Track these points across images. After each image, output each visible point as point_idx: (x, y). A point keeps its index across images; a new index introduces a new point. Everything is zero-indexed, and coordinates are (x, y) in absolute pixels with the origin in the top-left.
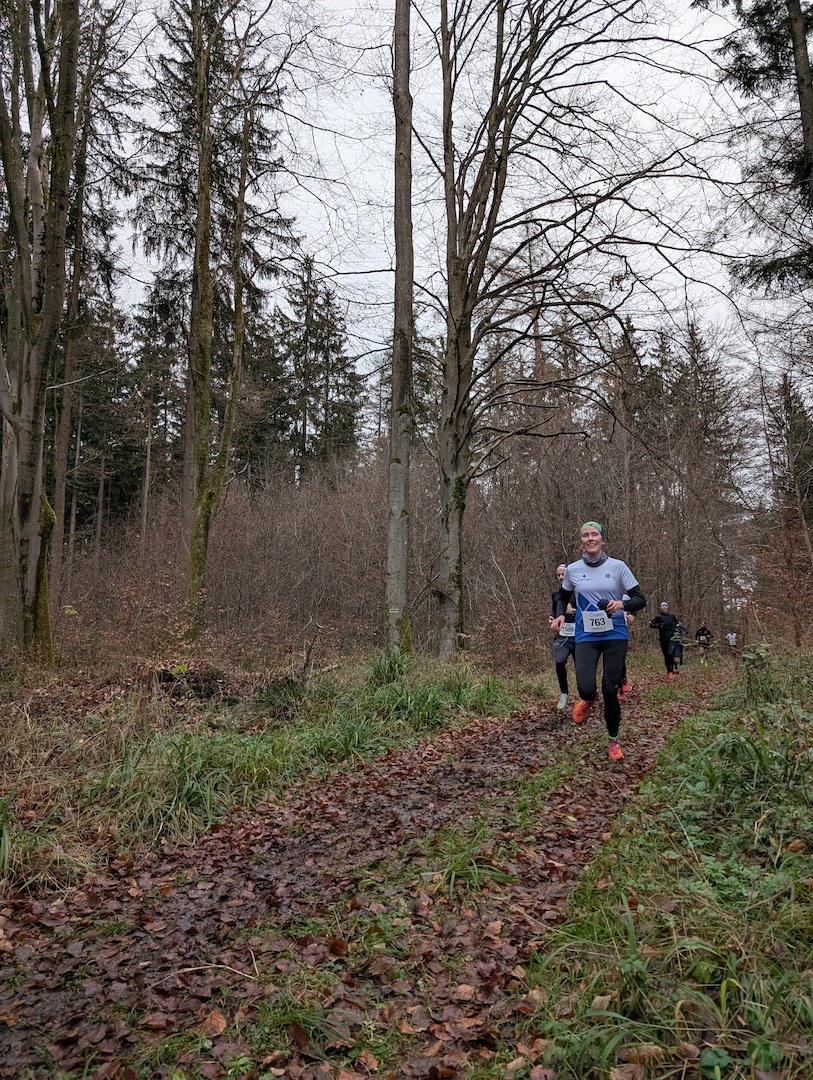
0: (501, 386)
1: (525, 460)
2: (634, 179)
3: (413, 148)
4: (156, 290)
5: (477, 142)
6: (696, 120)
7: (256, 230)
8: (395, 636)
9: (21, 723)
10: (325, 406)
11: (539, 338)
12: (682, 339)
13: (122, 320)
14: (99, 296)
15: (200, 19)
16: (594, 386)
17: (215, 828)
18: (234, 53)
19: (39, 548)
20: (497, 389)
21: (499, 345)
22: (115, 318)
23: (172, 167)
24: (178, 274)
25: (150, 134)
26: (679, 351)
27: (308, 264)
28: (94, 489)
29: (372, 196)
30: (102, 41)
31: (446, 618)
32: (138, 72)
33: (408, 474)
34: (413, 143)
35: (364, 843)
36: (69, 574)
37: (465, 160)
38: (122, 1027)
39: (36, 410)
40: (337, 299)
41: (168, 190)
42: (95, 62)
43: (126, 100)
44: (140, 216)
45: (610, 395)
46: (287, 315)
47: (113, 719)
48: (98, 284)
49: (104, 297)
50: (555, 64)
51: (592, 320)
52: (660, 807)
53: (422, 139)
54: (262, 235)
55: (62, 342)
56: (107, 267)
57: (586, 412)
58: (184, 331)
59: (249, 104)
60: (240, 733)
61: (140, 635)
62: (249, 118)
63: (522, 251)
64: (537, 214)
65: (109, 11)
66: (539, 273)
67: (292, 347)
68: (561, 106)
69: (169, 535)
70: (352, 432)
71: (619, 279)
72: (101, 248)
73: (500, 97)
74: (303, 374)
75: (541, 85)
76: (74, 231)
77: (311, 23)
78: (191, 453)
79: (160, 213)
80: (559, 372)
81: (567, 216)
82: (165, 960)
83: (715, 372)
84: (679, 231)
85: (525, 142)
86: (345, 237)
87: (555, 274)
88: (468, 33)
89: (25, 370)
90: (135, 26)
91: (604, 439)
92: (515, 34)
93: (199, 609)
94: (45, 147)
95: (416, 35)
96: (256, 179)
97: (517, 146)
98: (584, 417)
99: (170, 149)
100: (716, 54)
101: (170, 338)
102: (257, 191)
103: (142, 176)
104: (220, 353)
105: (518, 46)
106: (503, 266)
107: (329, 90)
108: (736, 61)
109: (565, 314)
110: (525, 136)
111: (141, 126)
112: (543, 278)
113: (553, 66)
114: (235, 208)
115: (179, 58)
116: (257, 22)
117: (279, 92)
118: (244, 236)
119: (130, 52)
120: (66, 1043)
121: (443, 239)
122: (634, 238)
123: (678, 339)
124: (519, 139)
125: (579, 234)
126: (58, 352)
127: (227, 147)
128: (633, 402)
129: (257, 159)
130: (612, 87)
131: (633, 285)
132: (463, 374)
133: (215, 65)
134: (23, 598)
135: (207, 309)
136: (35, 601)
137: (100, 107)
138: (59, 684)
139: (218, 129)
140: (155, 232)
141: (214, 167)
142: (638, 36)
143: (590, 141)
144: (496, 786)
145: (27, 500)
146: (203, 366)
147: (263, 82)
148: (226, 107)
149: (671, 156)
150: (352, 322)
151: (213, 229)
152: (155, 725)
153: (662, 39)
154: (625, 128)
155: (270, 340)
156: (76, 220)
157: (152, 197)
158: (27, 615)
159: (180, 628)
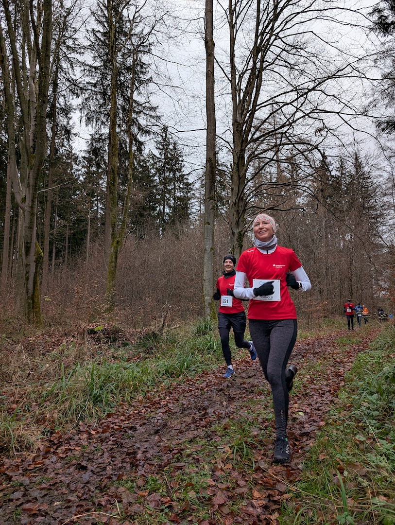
0: (260, 186)
2: (327, 80)
3: (215, 68)
4: (92, 143)
5: (247, 64)
6: (359, 49)
7: (138, 113)
8: (208, 311)
11: (277, 161)
13: (77, 158)
15: (111, 10)
16: (307, 185)
17: (109, 415)
18: (128, 27)
19: (35, 268)
20: (258, 187)
21: (259, 167)
22: (73, 157)
23: (99, 83)
24: (101, 135)
25: (88, 68)
26: (350, 167)
27: (165, 129)
28: (64, 240)
29: (196, 93)
30: (65, 23)
32: (82, 38)
33: (213, 230)
34: (215, 66)
37: (241, 74)
39: (33, 201)
41: (97, 94)
42: (62, 34)
43: (76, 51)
44: (84, 108)
45: (315, 190)
46: (155, 154)
49: (67, 147)
50: (286, 24)
53: (220, 64)
54: (142, 114)
56: (68, 132)
57: (303, 199)
58: (105, 163)
59: (136, 51)
60: (127, 361)
62: (135, 58)
63: (270, 118)
65: (68, 9)
66: (279, 129)
67: (158, 170)
68: (290, 45)
69: (99, 262)
70: (187, 211)
71: (320, 130)
72: (65, 123)
73: (258, 42)
74: (163, 183)
75: (281, 35)
76: (52, 115)
77: (166, 10)
78: (108, 222)
79: (93, 105)
80: (289, 180)
81: (292, 100)
83: (369, 178)
84: (350, 106)
85: (272, 63)
86: (182, 114)
87: (286, 130)
88: (242, 10)
89: (27, 181)
90: (80, 15)
91: (312, 212)
92: (266, 10)
93: (112, 298)
94: (37, 75)
95: (216, 11)
96: (139, 87)
97: (267, 66)
98: (302, 201)
99: (97, 74)
100: (368, 15)
101: (98, 166)
102: (139, 93)
103: (85, 88)
105: (267, 18)
106: (259, 127)
107: (174, 42)
108: (379, 19)
110: (270, 61)
111: (83, 64)
112: (280, 131)
113: (284, 26)
114: (129, 102)
115: (102, 30)
116: (139, 11)
117: (150, 45)
119: (78, 27)
121: (230, 113)
122: (327, 110)
123: (350, 161)
124: (267, 61)
125: (299, 109)
126: (45, 174)
127: (125, 72)
128: (326, 194)
129: (139, 78)
130: (315, 34)
131: (327, 132)
132: (241, 180)
133: (119, 32)
134: (27, 293)
135: (115, 151)
136: (33, 294)
137: (64, 55)
138: (42, 335)
139: (121, 64)
140: (91, 115)
141: (119, 83)
142: (328, 8)
143: (305, 63)
144: (260, 392)
145: (29, 245)
146: (114, 179)
147: (142, 40)
148: (124, 53)
149: (346, 67)
150: (186, 155)
151: (118, 113)
152: (86, 357)
153: (341, 9)
154: (322, 55)
155: (147, 167)
156: (53, 110)
157: (89, 98)
158: (29, 301)
159: (103, 307)
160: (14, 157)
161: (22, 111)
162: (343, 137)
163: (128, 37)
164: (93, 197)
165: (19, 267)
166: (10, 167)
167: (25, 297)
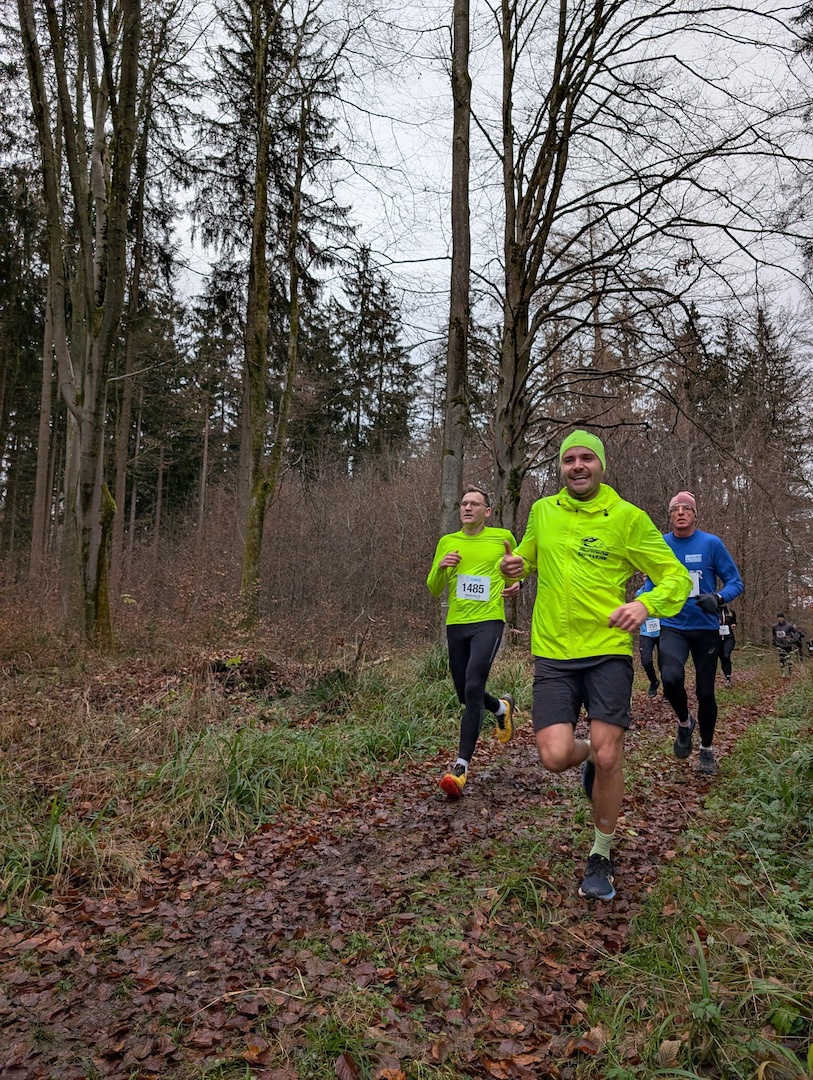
0: (558, 376)
2: (704, 157)
3: (471, 131)
4: (214, 282)
5: (538, 124)
6: (771, 94)
7: (311, 219)
9: (81, 710)
10: (379, 397)
11: (599, 326)
12: (750, 325)
13: (184, 311)
14: (159, 288)
15: (259, 7)
16: (656, 375)
17: (265, 828)
18: (292, 41)
19: (100, 537)
20: (555, 379)
21: (557, 333)
22: (175, 309)
23: (230, 158)
24: (235, 265)
25: (209, 126)
26: (746, 337)
27: (365, 253)
28: (154, 478)
29: (429, 182)
30: (163, 34)
32: (199, 66)
33: (461, 466)
34: (471, 127)
35: (416, 850)
36: (129, 563)
37: (525, 143)
38: (168, 1042)
39: (98, 402)
40: (392, 288)
41: (226, 181)
42: (157, 56)
43: (186, 92)
44: (199, 208)
45: (671, 384)
46: (343, 305)
47: (168, 709)
48: (158, 276)
49: (164, 288)
50: (620, 39)
51: (655, 306)
53: (481, 123)
54: (318, 225)
55: (123, 334)
56: (166, 259)
57: (647, 402)
58: (241, 322)
60: (290, 727)
61: (195, 624)
62: (306, 107)
63: (583, 236)
64: (599, 197)
65: (170, 4)
66: (600, 258)
67: (347, 337)
68: (626, 84)
69: (225, 524)
70: (405, 424)
71: (687, 263)
72: (161, 240)
73: (562, 78)
74: (358, 365)
75: (605, 62)
76: (136, 225)
77: (369, 8)
78: (247, 444)
79: (218, 204)
80: (619, 361)
81: (631, 199)
82: (213, 971)
83: (785, 360)
84: (750, 212)
85: (590, 121)
86: (401, 225)
87: (617, 260)
88: (532, 7)
89: (87, 362)
90: (195, 18)
91: (666, 430)
92: (579, 9)
93: (254, 599)
94: (109, 140)
96: (312, 168)
97: (579, 127)
98: (645, 407)
99: (228, 140)
100: (793, 22)
101: (227, 329)
102: (313, 180)
103: (201, 168)
104: (275, 344)
105: (580, 26)
106: (563, 251)
107: (387, 74)
109: (627, 300)
110: (587, 116)
111: (200, 118)
112: (604, 264)
113: (618, 42)
114: (292, 198)
115: (238, 49)
116: (315, 9)
117: (336, 79)
118: (301, 226)
119: (190, 44)
120: (113, 1057)
121: (501, 225)
122: (702, 221)
123: (748, 325)
124: (582, 119)
125: (643, 217)
126: (118, 343)
127: (284, 137)
128: (696, 391)
129: (313, 148)
130: (680, 62)
131: (700, 269)
132: (520, 363)
133: (273, 54)
134: (85, 585)
135: (262, 301)
136: (97, 589)
137: (160, 100)
138: (118, 671)
139: (276, 119)
140: (213, 224)
141: (271, 157)
142: (709, 7)
143: (657, 120)
144: (552, 793)
145: (90, 490)
146: (259, 357)
147: (321, 69)
148: (283, 97)
149: (743, 133)
150: (407, 311)
151: (270, 219)
152: (209, 716)
153: (736, 9)
154: (694, 104)
155: (325, 330)
156: (137, 214)
157: (210, 189)
158: (89, 602)
159: (235, 617)
160: (60, 311)
161: (75, 214)
162: (733, 277)
163: (293, 63)
164: (215, 390)
165: (67, 533)
166: (54, 332)
167: (81, 594)
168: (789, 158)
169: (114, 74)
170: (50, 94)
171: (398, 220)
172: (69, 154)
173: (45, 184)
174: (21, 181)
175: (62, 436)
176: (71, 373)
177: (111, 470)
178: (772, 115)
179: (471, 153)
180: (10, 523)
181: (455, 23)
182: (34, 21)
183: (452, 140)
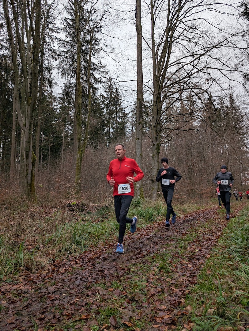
1: (178, 138)
2: (213, 48)
3: (142, 42)
4: (65, 89)
5: (162, 39)
6: (232, 29)
8: (138, 193)
9: (27, 219)
10: (116, 123)
11: (181, 100)
13: (55, 98)
14: (48, 91)
15: (77, 5)
16: (200, 114)
17: (85, 252)
18: (87, 16)
19: (32, 167)
20: (169, 116)
21: (169, 103)
22: (53, 98)
23: (69, 51)
24: (71, 84)
25: (62, 42)
26: (226, 103)
27: (110, 79)
28: (47, 149)
29: (130, 57)
30: (48, 14)
31: (154, 187)
32: (59, 23)
33: (141, 143)
34: (142, 40)
35: (131, 257)
36: (41, 175)
37: (159, 45)
38: (58, 314)
39: (30, 126)
40: (119, 90)
41: (68, 58)
42: (46, 21)
43: (55, 31)
44: (60, 67)
45: (205, 117)
46: (104, 95)
47: (54, 218)
48: (48, 88)
50: (186, 14)
51: (199, 93)
52: (225, 247)
53: (145, 39)
54: (96, 70)
55: (37, 105)
56: (50, 82)
58: (73, 101)
61: (61, 193)
62: (92, 35)
63: (176, 73)
64: (181, 61)
65: (50, 5)
66: (182, 80)
67: (106, 105)
68: (189, 27)
69: (70, 163)
70: (124, 131)
71: (207, 80)
72: (48, 77)
73: (169, 25)
74: (109, 113)
75: (182, 20)
76: (41, 72)
77: (110, 5)
78: (76, 138)
79: (66, 65)
80: (189, 110)
81: (191, 61)
82: (71, 294)
83: (239, 109)
84: (227, 65)
85: (178, 38)
86: (121, 70)
87: (187, 80)
88: (159, 5)
89: (27, 114)
90: (57, 9)
91: (203, 131)
92: (174, 5)
93: (79, 185)
94: (32, 47)
95: (143, 6)
96: (94, 54)
97: (175, 40)
98: (196, 124)
99: (68, 46)
100: (238, 8)
101: (69, 103)
102: (95, 57)
103: (60, 54)
104: (84, 107)
105: (174, 10)
106: (170, 78)
107: (116, 25)
108: (245, 10)
109: (190, 92)
110: (177, 37)
111: (59, 39)
114: (88, 63)
115: (71, 18)
116: (94, 6)
117: (101, 27)
118: (91, 72)
119: (56, 16)
120: (41, 319)
121: (152, 70)
122: (212, 67)
123: (227, 99)
124: (175, 37)
125: (195, 67)
126: (36, 108)
127: (85, 44)
128: (212, 119)
129: (94, 48)
130: (205, 20)
131: (212, 82)
132: (158, 112)
133: (81, 20)
134: (27, 182)
135: (80, 94)
136: (31, 183)
137: (47, 34)
138: (38, 208)
139: (83, 39)
140: (64, 71)
141: (82, 51)
142: (213, 3)
143: (198, 37)
144: (172, 240)
145: (28, 153)
146: (79, 111)
147: (96, 24)
148: (85, 32)
149: (224, 41)
150: (124, 97)
151: (82, 70)
152: (66, 220)
153: (221, 4)
154: (209, 33)
155: (99, 103)
156: (41, 69)
157: (63, 61)
158: (29, 187)
159: (73, 190)
160: (18, 98)
161: (22, 69)
162: (222, 84)
163: (87, 22)
164: (66, 122)
165: (21, 166)
166: (16, 105)
167: (26, 184)
168: (238, 48)
169: (33, 27)
170: (13, 33)
171: (120, 69)
172: (20, 50)
173: (13, 60)
174: (5, 59)
175: (19, 137)
176: (22, 118)
177: (34, 147)
178: (233, 36)
179: (142, 48)
180: (3, 164)
181: (137, 9)
182: (8, 10)
183: (136, 45)
